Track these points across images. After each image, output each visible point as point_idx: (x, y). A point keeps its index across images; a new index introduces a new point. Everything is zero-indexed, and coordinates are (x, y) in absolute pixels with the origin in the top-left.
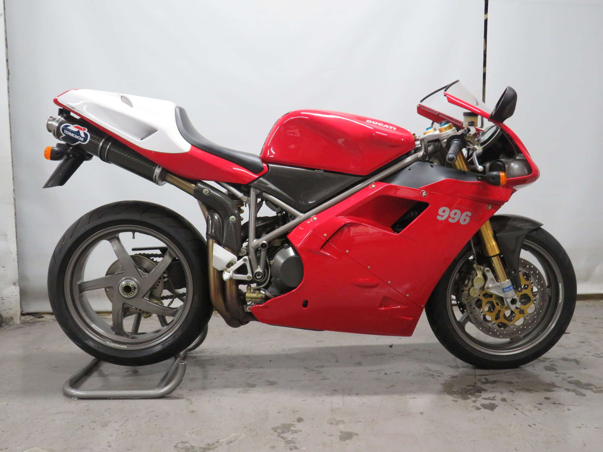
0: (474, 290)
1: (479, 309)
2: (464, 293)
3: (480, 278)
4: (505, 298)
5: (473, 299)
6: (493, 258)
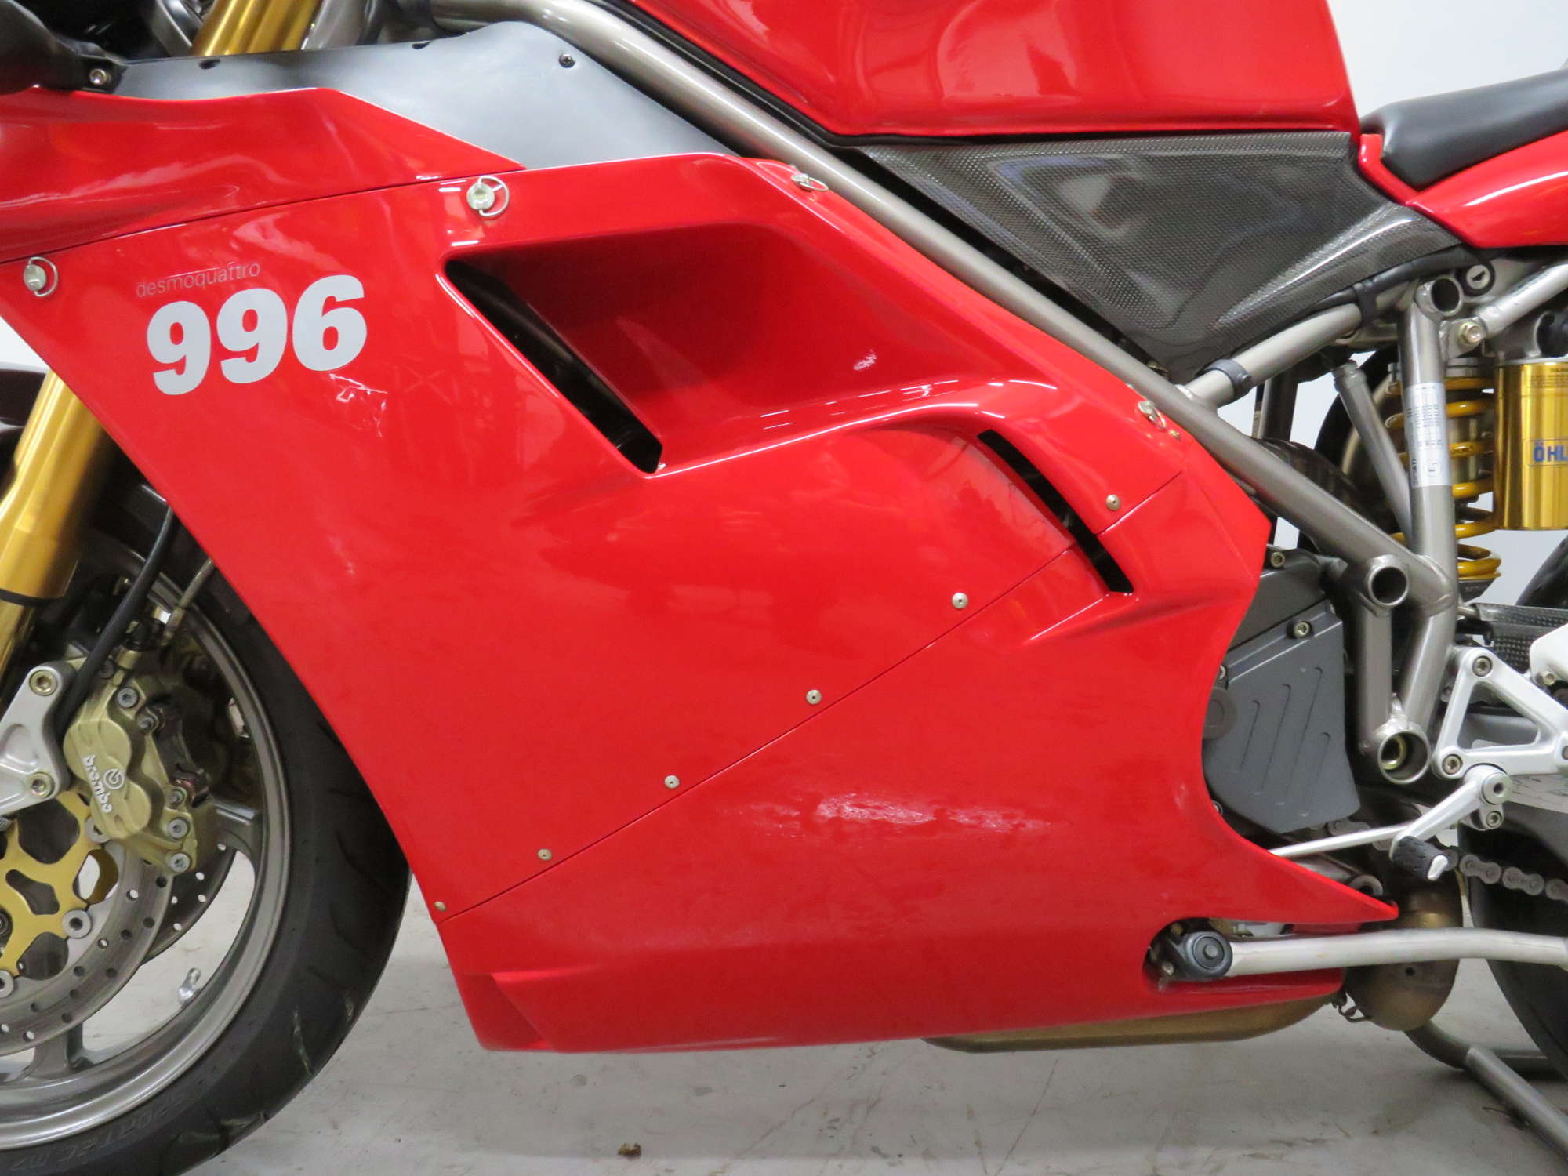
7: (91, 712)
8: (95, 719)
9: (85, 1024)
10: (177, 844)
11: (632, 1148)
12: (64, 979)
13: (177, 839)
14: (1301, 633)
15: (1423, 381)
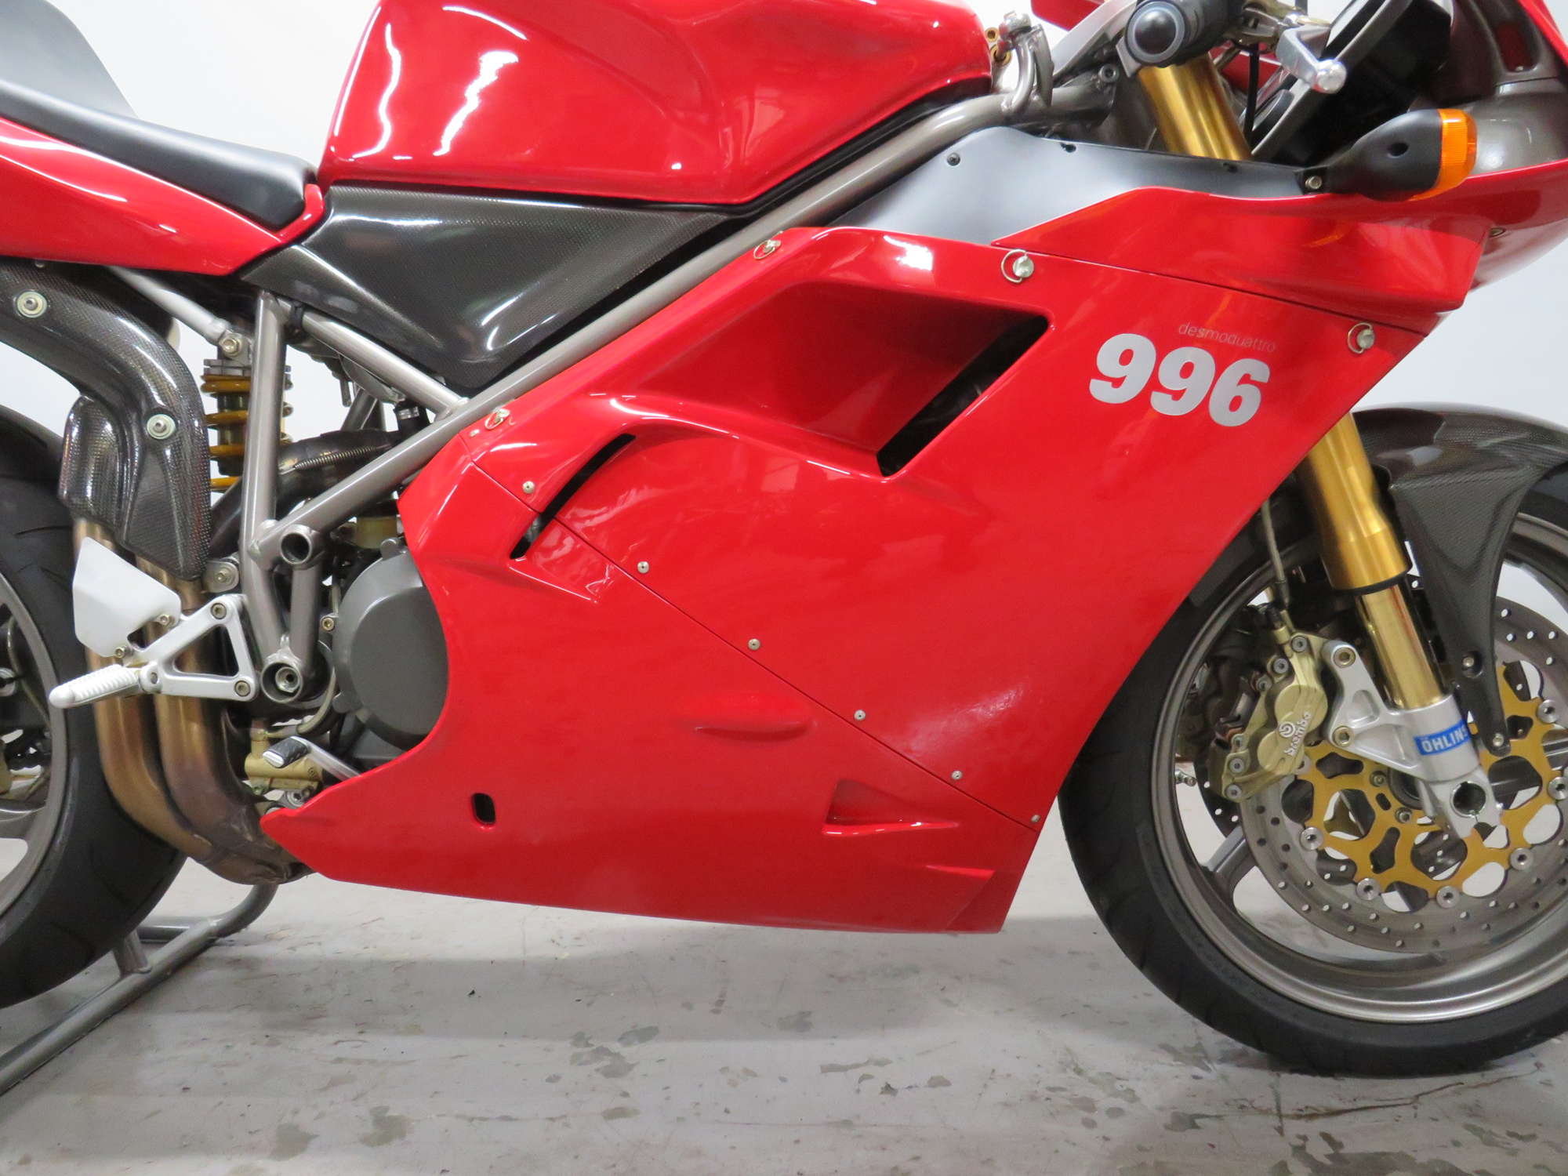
0: (1277, 743)
1: (1300, 827)
2: (1231, 754)
3: (1308, 689)
4: (1427, 784)
5: (1271, 783)
6: (1371, 599)
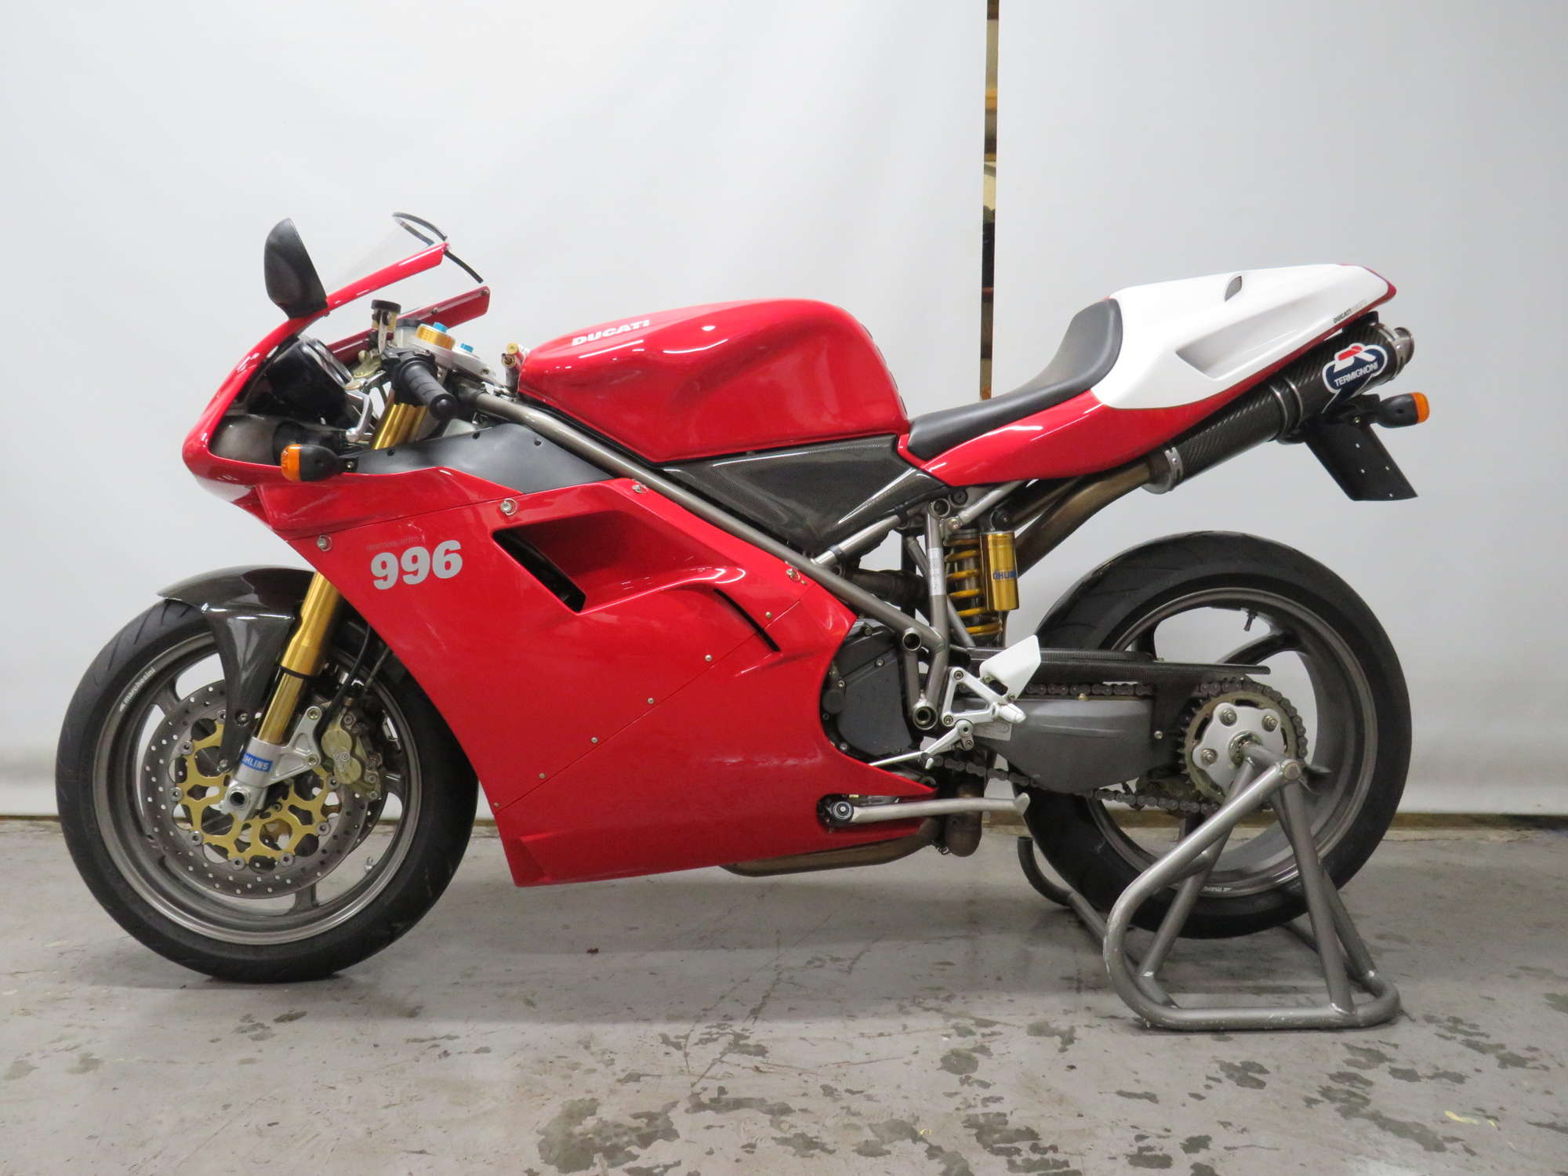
7: (334, 726)
8: (336, 730)
9: (317, 884)
10: (372, 787)
11: (594, 948)
12: (317, 856)
13: (371, 784)
14: (880, 664)
15: (933, 547)
